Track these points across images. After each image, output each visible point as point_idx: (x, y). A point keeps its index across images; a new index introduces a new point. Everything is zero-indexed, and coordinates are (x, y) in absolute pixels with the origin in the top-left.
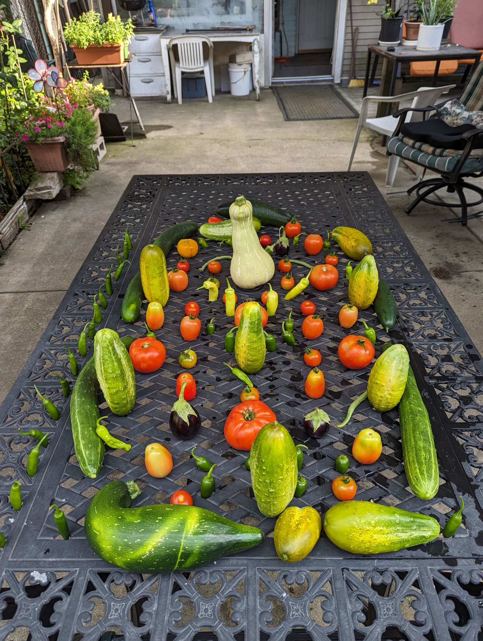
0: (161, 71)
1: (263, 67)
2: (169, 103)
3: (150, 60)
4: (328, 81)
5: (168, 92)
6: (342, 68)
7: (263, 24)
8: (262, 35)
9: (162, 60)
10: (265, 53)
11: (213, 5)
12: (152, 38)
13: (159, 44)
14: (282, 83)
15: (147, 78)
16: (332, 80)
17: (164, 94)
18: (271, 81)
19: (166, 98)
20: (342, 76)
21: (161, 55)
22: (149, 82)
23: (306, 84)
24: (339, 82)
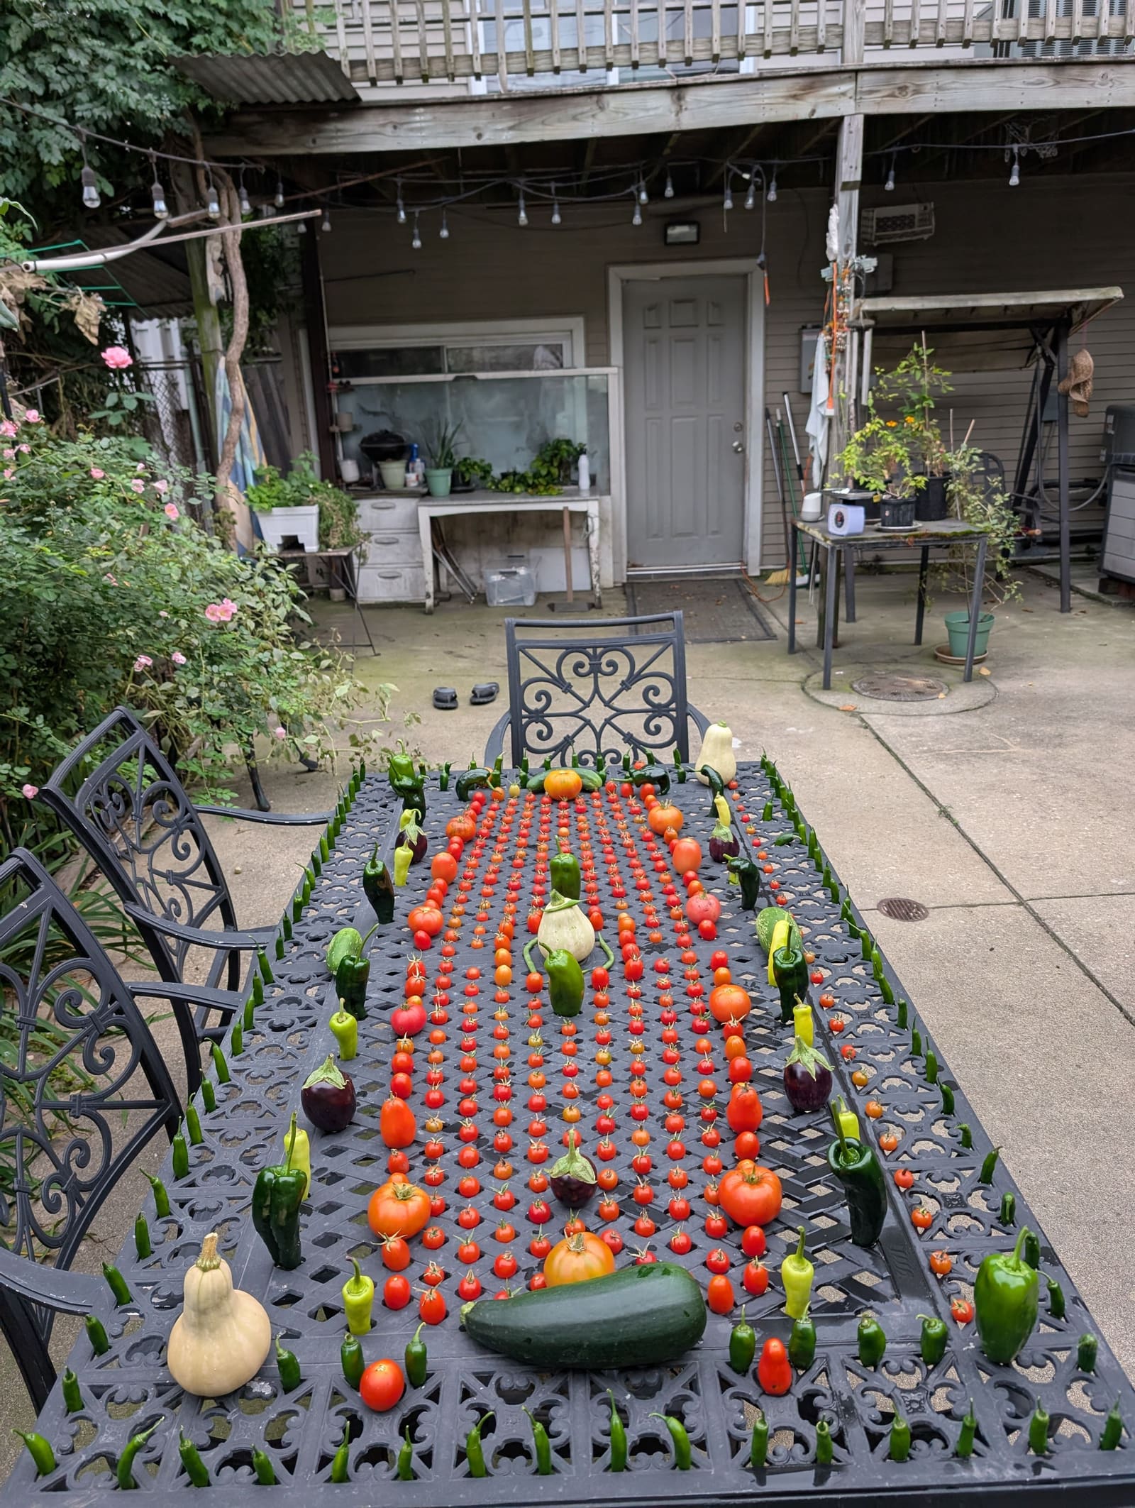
0: (417, 559)
1: (611, 551)
2: (430, 613)
3: (397, 542)
4: (739, 572)
5: (428, 596)
6: (762, 549)
7: (609, 480)
8: (607, 499)
9: (419, 540)
10: (614, 528)
11: (518, 450)
12: (403, 506)
13: (415, 517)
14: (648, 576)
15: (387, 571)
16: (746, 571)
17: (421, 598)
18: (625, 573)
19: (424, 605)
20: (761, 564)
21: (418, 532)
22: (393, 578)
23: (694, 578)
24: (757, 573)
